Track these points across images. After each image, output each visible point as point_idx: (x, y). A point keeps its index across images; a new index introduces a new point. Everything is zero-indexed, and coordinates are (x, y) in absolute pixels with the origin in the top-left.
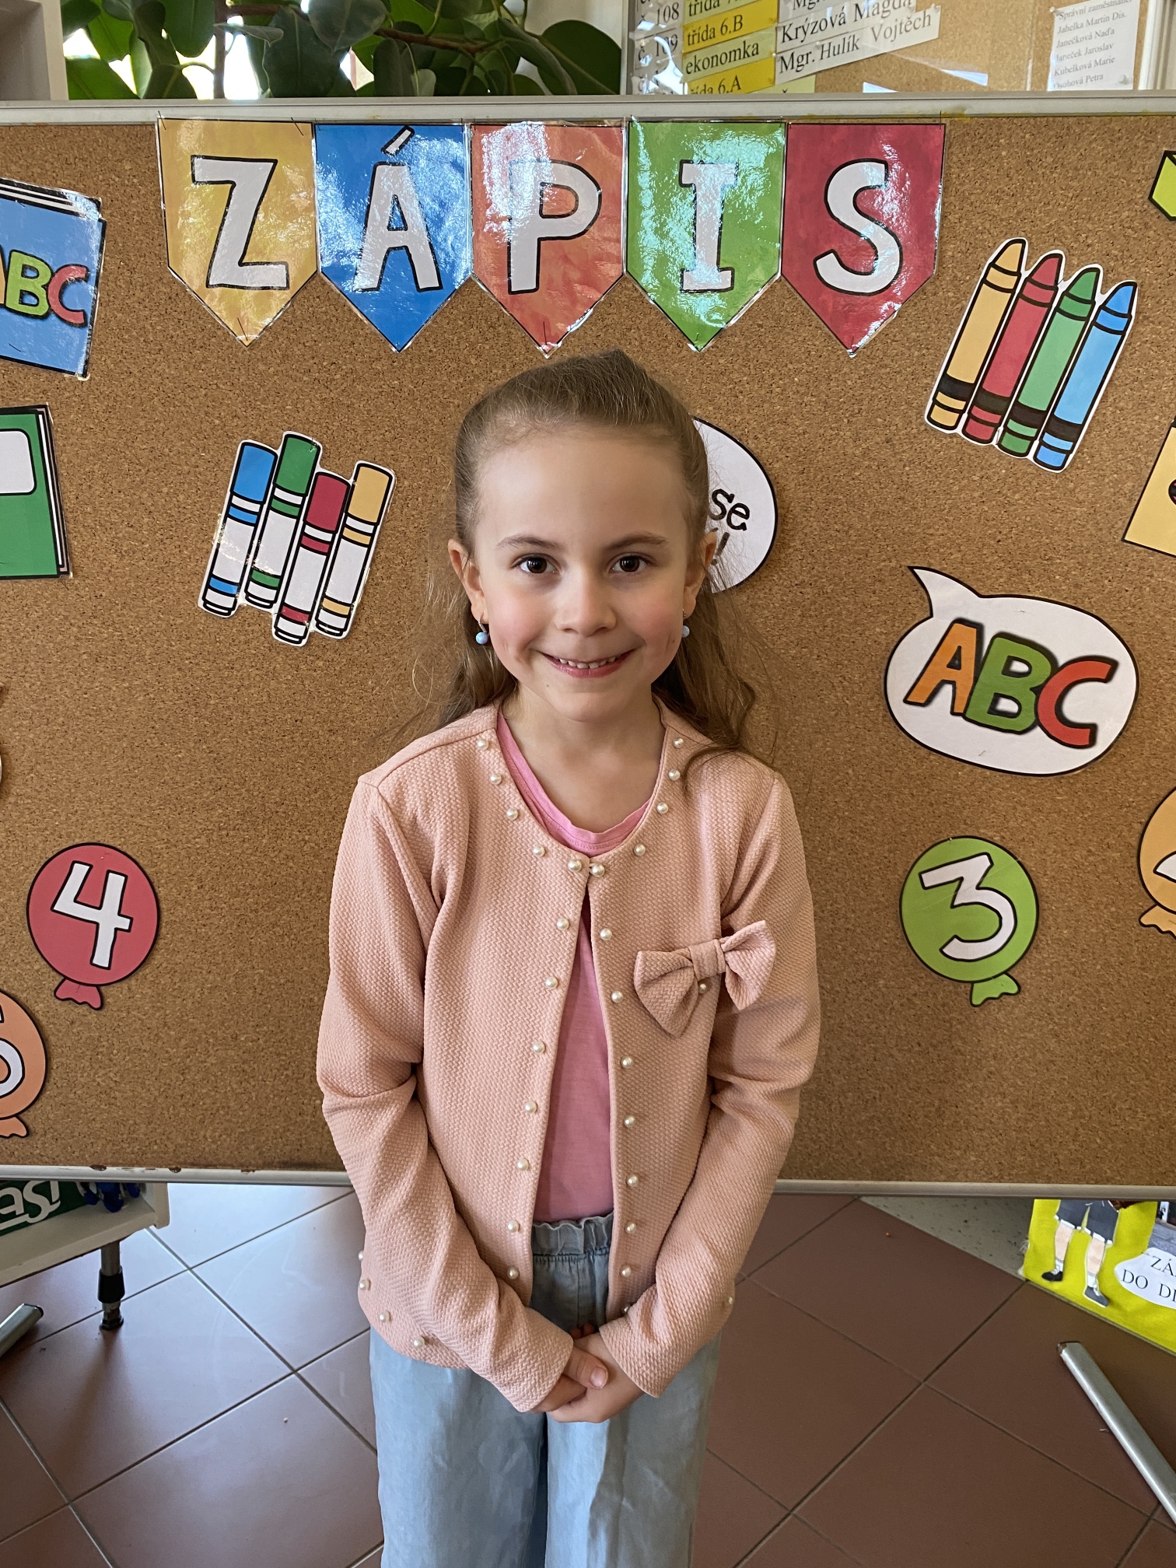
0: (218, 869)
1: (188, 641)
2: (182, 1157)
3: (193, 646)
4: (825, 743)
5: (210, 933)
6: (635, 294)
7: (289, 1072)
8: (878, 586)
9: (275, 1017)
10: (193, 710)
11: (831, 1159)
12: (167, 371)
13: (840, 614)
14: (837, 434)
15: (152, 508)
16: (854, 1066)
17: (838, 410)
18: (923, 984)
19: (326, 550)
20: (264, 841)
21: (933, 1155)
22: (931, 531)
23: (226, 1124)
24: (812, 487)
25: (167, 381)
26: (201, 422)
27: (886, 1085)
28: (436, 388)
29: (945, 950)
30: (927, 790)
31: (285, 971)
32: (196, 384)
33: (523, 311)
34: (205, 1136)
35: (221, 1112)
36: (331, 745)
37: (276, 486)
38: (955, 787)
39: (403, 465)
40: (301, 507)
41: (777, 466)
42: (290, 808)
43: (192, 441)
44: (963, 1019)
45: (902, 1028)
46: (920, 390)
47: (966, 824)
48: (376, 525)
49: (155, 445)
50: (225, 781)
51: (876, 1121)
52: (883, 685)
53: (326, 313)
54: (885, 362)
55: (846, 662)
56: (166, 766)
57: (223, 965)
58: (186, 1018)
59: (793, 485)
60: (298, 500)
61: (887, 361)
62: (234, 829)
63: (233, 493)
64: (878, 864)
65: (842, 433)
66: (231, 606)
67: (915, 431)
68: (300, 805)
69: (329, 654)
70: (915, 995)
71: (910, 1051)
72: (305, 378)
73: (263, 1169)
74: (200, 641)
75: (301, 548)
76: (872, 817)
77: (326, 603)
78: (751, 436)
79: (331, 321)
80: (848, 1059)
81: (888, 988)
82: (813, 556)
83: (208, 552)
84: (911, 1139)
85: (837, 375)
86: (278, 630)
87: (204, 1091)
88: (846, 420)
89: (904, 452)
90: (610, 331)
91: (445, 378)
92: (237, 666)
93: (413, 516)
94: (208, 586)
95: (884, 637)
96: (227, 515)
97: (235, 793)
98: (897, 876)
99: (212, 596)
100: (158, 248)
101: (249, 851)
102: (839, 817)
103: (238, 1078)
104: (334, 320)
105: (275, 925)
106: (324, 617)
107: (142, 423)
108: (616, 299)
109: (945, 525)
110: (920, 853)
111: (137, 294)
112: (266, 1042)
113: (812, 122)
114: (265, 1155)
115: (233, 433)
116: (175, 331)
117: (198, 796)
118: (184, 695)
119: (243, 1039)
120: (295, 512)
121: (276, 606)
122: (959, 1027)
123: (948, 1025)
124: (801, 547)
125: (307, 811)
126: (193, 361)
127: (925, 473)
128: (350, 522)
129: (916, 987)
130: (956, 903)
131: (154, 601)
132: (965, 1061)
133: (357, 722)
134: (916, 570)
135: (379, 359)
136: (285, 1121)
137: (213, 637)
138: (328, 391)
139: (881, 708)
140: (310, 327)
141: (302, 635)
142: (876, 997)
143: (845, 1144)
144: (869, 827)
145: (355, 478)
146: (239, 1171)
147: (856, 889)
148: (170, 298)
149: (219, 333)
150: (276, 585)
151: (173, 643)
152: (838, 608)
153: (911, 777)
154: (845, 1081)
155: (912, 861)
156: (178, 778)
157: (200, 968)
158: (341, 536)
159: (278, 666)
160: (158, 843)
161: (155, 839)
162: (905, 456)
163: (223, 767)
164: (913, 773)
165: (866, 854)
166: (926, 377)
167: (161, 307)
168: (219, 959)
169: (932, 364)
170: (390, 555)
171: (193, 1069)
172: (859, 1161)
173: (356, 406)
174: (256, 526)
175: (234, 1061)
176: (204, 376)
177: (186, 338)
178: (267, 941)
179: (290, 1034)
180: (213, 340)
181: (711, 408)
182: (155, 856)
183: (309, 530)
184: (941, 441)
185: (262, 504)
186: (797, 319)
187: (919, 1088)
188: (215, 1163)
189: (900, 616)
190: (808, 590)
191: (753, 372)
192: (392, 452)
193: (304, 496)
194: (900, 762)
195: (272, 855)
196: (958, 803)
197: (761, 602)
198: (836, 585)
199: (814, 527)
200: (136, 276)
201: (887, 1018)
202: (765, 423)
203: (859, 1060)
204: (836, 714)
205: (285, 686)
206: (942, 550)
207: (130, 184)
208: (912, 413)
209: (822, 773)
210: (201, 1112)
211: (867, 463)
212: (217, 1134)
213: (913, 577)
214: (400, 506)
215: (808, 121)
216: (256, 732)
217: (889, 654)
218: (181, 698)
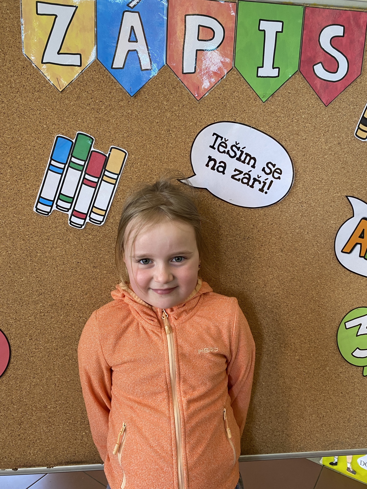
0: (39, 331)
1: (28, 227)
2: (18, 463)
3: (29, 229)
4: (309, 269)
5: (35, 360)
6: (237, 77)
7: (71, 421)
8: (332, 204)
9: (64, 397)
10: (29, 259)
11: (305, 443)
12: (21, 101)
13: (317, 215)
14: (319, 140)
15: (12, 165)
16: (316, 403)
17: (320, 129)
18: (344, 368)
19: (95, 186)
20: (61, 318)
21: (346, 438)
22: (354, 181)
23: (40, 447)
24: (308, 162)
25: (21, 106)
26: (37, 126)
27: (328, 411)
28: (148, 114)
29: (353, 354)
30: (349, 288)
31: (70, 376)
32: (35, 108)
33: (188, 82)
34: (30, 453)
35: (38, 441)
36: (94, 273)
37: (72, 156)
38: (360, 287)
39: (132, 148)
40: (84, 166)
41: (294, 152)
42: (74, 302)
43: (32, 135)
44: (359, 381)
45: (336, 387)
46: (353, 123)
47: (364, 302)
48: (118, 175)
49: (14, 136)
50: (44, 291)
51: (324, 426)
52: (334, 245)
53: (98, 78)
54: (339, 111)
55: (319, 235)
56: (15, 284)
57: (40, 374)
58: (22, 399)
59: (300, 161)
60: (82, 163)
61: (340, 110)
62: (47, 312)
63: (52, 159)
64: (328, 319)
65: (321, 140)
66: (49, 211)
67: (350, 140)
68: (79, 301)
69: (95, 233)
70: (340, 373)
71: (338, 396)
72: (88, 108)
73: (57, 466)
74: (34, 227)
75: (83, 185)
76: (327, 300)
77: (94, 209)
78: (284, 140)
79: (101, 82)
80: (313, 401)
81: (330, 370)
82: (307, 191)
83: (39, 186)
84: (338, 432)
85: (320, 115)
86: (71, 222)
87: (30, 432)
88: (322, 134)
89: (345, 148)
90: (226, 92)
91: (152, 110)
92: (51, 238)
93: (135, 171)
94: (38, 202)
95: (334, 225)
96: (49, 169)
97: (48, 296)
98: (336, 324)
99: (40, 206)
100: (18, 44)
101: (55, 322)
102: (314, 300)
103: (46, 425)
104: (102, 82)
105: (65, 355)
106: (93, 216)
107: (8, 125)
108: (229, 78)
109: (360, 179)
110: (345, 314)
111: (7, 65)
112: (60, 408)
113: (315, 7)
114: (59, 459)
115: (52, 131)
116: (26, 83)
117: (30, 298)
118: (25, 251)
119: (49, 407)
120: (81, 168)
121: (71, 211)
122: (358, 385)
123: (353, 384)
124: (302, 187)
125: (82, 303)
126: (34, 97)
127: (353, 157)
128: (106, 173)
129: (341, 369)
130: (358, 335)
131: (12, 208)
132: (360, 399)
133: (106, 263)
134: (348, 197)
135: (122, 100)
136: (68, 443)
137: (40, 225)
138: (98, 114)
139: (332, 254)
140: (91, 84)
141: (82, 224)
142: (325, 374)
143: (311, 436)
144: (325, 304)
145: (109, 154)
146: (46, 468)
147: (319, 330)
148: (23, 67)
149: (47, 85)
150: (71, 202)
151: (21, 228)
152: (316, 213)
153: (342, 283)
154: (312, 410)
155: (342, 318)
156: (21, 290)
157: (29, 376)
158: (102, 180)
159: (70, 238)
160: (11, 320)
161: (9, 318)
162: (345, 150)
163: (43, 284)
164: (343, 281)
165: (324, 315)
166: (355, 117)
167: (19, 71)
168: (39, 371)
169: (358, 112)
170: (124, 188)
171: (25, 422)
172: (317, 443)
173: (111, 121)
174: (62, 174)
175: (45, 418)
176: (39, 104)
177: (31, 87)
178: (61, 363)
179: (72, 404)
180: (44, 88)
181: (267, 127)
182: (9, 326)
183: (87, 177)
184: (360, 144)
185: (65, 164)
186: (305, 91)
187: (341, 411)
188: (34, 464)
189: (341, 216)
190: (305, 205)
191: (285, 113)
192: (127, 142)
193: (85, 161)
194: (339, 277)
195: (65, 324)
196: (360, 293)
197: (285, 210)
198: (316, 203)
199: (308, 179)
200: (7, 56)
201: (330, 383)
202: (290, 134)
203: (318, 401)
204: (314, 257)
205: (73, 247)
206: (358, 189)
207: (5, 13)
208: (349, 132)
209: (307, 282)
210: (28, 442)
211: (330, 152)
212: (35, 451)
213: (348, 201)
214: (130, 167)
215: (313, 6)
216: (59, 268)
217: (336, 232)
218: (23, 253)
